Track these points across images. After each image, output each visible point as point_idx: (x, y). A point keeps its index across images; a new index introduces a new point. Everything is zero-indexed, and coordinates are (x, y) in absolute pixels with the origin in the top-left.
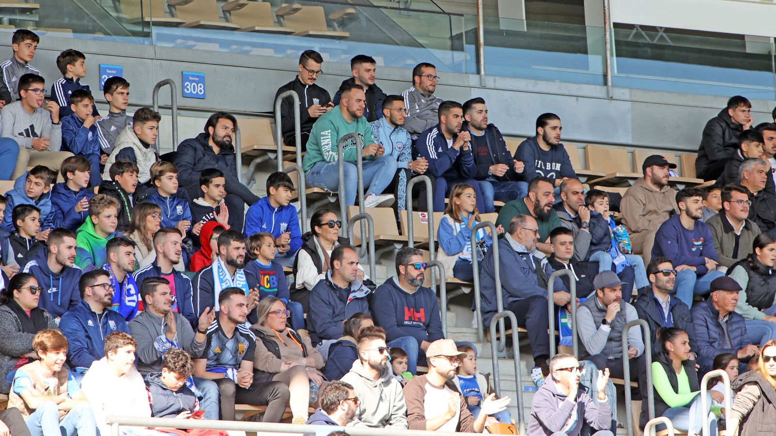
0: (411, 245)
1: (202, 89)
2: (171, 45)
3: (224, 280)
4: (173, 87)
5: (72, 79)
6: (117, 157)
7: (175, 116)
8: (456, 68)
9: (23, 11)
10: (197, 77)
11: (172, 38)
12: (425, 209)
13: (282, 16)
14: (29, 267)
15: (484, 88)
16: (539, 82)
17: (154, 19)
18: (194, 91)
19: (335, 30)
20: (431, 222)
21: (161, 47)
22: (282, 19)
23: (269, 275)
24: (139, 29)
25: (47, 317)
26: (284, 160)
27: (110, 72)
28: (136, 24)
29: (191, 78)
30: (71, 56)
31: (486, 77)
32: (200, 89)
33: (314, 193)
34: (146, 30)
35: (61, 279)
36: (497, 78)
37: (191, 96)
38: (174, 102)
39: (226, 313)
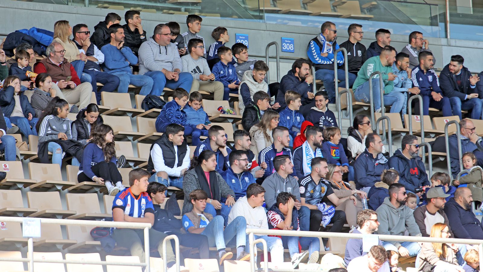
0: (411, 134)
1: (292, 47)
2: (275, 23)
3: (309, 154)
4: (277, 46)
5: (221, 42)
7: (278, 62)
8: (434, 35)
9: (193, 4)
10: (290, 40)
11: (275, 20)
12: (418, 114)
13: (336, 6)
15: (450, 46)
16: (480, 42)
17: (266, 8)
18: (288, 48)
19: (365, 14)
20: (422, 121)
21: (270, 24)
22: (336, 8)
23: (336, 149)
24: (257, 14)
27: (241, 38)
28: (255, 11)
29: (286, 41)
31: (451, 40)
32: (291, 47)
33: (356, 105)
34: (261, 14)
35: (218, 155)
36: (457, 40)
37: (286, 51)
38: (278, 54)
39: (318, 171)
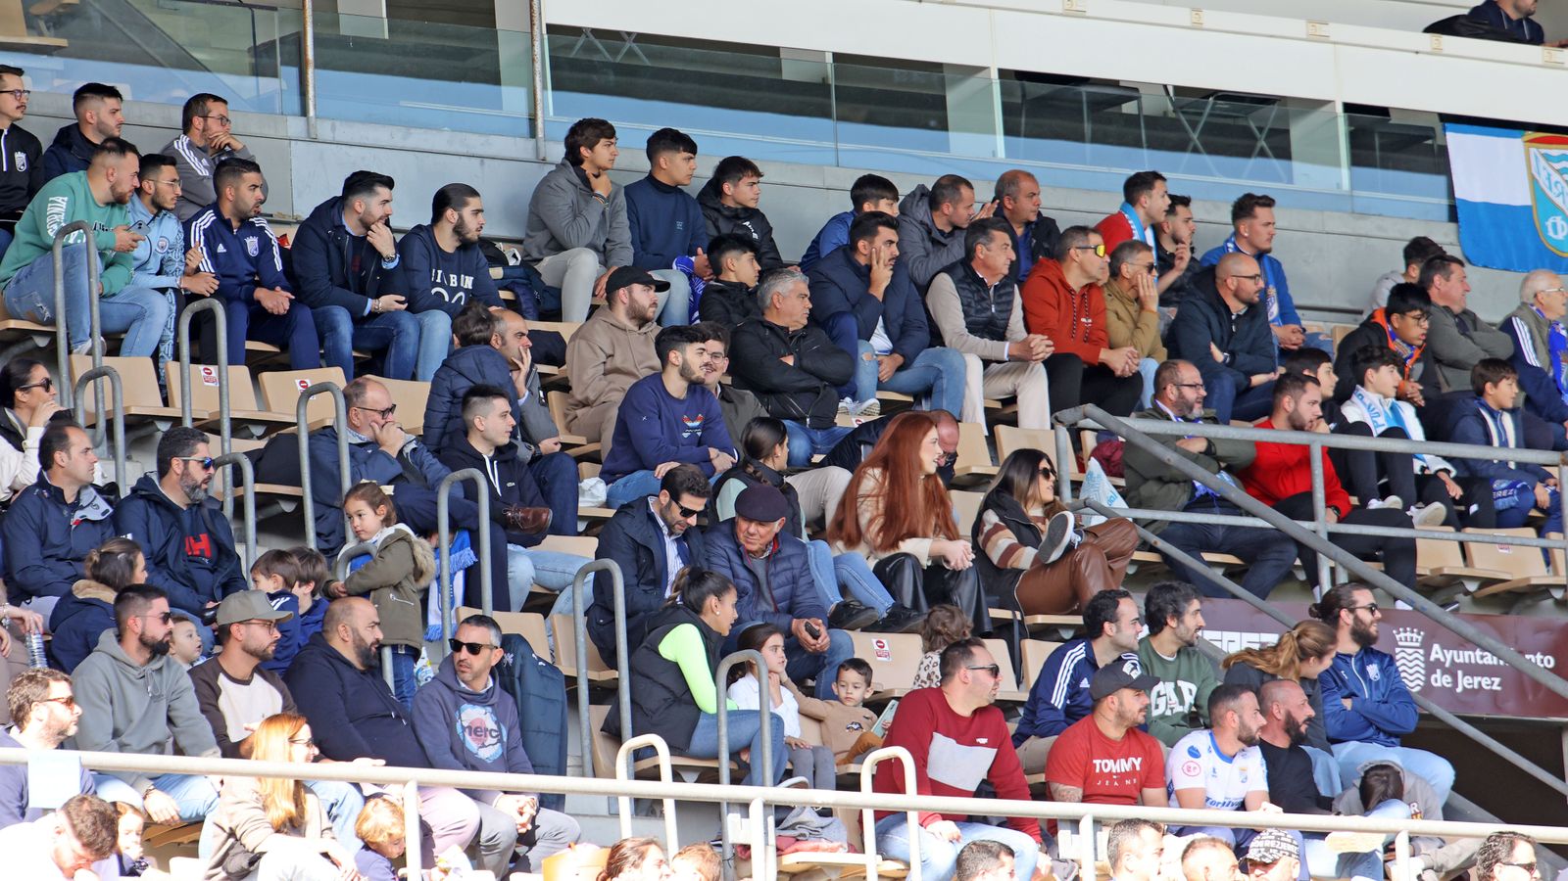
0: (188, 424)
8: (263, 106)
12: (213, 360)
15: (315, 140)
19: (41, 34)
20: (224, 383)
31: (319, 122)
33: (9, 329)
36: (338, 123)
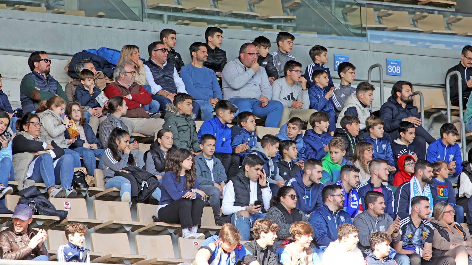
1: (399, 70)
2: (379, 42)
3: (417, 191)
4: (381, 68)
6: (345, 113)
7: (382, 87)
9: (286, 20)
11: (380, 38)
13: (450, 24)
14: (291, 182)
17: (369, 26)
18: (394, 71)
21: (373, 43)
22: (450, 26)
23: (443, 188)
24: (359, 32)
25: (301, 214)
26: (451, 115)
27: (341, 59)
28: (357, 28)
29: (392, 63)
30: (318, 49)
32: (398, 70)
33: (471, 136)
34: (363, 32)
35: (311, 190)
37: (392, 75)
38: (382, 78)
39: (417, 212)
